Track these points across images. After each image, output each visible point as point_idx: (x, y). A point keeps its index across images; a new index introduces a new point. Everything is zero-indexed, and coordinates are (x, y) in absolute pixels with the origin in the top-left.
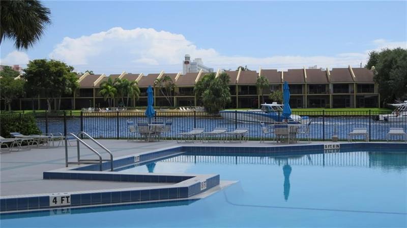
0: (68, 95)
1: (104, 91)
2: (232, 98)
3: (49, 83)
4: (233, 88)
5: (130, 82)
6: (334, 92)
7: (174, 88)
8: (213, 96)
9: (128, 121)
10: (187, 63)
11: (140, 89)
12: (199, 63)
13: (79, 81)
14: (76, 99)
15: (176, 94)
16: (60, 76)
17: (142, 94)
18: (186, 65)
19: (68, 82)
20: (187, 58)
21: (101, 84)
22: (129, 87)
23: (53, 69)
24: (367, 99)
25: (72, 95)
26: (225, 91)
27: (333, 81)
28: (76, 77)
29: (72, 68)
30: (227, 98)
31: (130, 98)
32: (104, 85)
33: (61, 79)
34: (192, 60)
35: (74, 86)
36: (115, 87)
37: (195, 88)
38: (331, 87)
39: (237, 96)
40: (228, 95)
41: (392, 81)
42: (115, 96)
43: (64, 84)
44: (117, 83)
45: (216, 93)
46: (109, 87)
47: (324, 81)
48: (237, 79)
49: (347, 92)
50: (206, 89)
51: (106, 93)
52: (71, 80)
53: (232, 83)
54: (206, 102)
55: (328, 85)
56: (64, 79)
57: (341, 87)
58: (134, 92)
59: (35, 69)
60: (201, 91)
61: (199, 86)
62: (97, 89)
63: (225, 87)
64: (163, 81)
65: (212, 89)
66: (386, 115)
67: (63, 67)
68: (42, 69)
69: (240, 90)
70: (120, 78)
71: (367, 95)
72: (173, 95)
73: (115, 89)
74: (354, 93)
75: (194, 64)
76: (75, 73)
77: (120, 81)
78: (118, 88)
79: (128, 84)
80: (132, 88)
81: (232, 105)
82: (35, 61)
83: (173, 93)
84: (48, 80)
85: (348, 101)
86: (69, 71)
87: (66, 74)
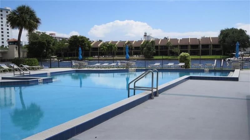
0: (87, 51)
1: (102, 48)
2: (156, 51)
3: (78, 45)
4: (157, 47)
5: (113, 45)
6: (202, 48)
7: (132, 47)
8: (148, 51)
9: (118, 61)
10: (145, 36)
11: (118, 47)
12: (151, 36)
13: (92, 45)
14: (91, 52)
15: (133, 50)
16: (83, 42)
17: (119, 50)
18: (145, 37)
19: (87, 45)
20: (146, 33)
21: (101, 46)
22: (113, 47)
23: (80, 40)
24: (217, 51)
25: (89, 50)
26: (153, 48)
27: (201, 43)
28: (91, 43)
29: (89, 39)
30: (154, 51)
31: (113, 52)
32: (102, 46)
33: (83, 44)
34: (148, 35)
35: (89, 47)
36: (107, 47)
37: (141, 47)
38: (201, 46)
39: (159, 50)
40: (154, 50)
41: (227, 43)
42: (107, 51)
43: (85, 46)
44: (108, 45)
45: (149, 49)
46: (104, 47)
47: (198, 43)
48: (159, 43)
49: (208, 48)
50: (145, 47)
51: (103, 50)
52: (88, 44)
53: (156, 44)
54: (144, 53)
55: (199, 45)
56: (85, 44)
57: (206, 46)
58: (115, 49)
59: (72, 40)
60: (143, 48)
61: (142, 46)
62: (100, 48)
63: (153, 46)
64: (127, 44)
65: (147, 47)
66: (229, 59)
67: (84, 39)
68: (75, 40)
69: (161, 48)
70: (109, 43)
71: (217, 49)
72: (132, 50)
73: (107, 48)
74: (211, 48)
75: (149, 36)
76: (90, 41)
77: (109, 44)
78: (108, 47)
79: (112, 46)
80: (114, 47)
81: (156, 54)
82: (73, 36)
83: (132, 49)
84: (78, 44)
85: (208, 52)
86: (87, 40)
87: (86, 41)
